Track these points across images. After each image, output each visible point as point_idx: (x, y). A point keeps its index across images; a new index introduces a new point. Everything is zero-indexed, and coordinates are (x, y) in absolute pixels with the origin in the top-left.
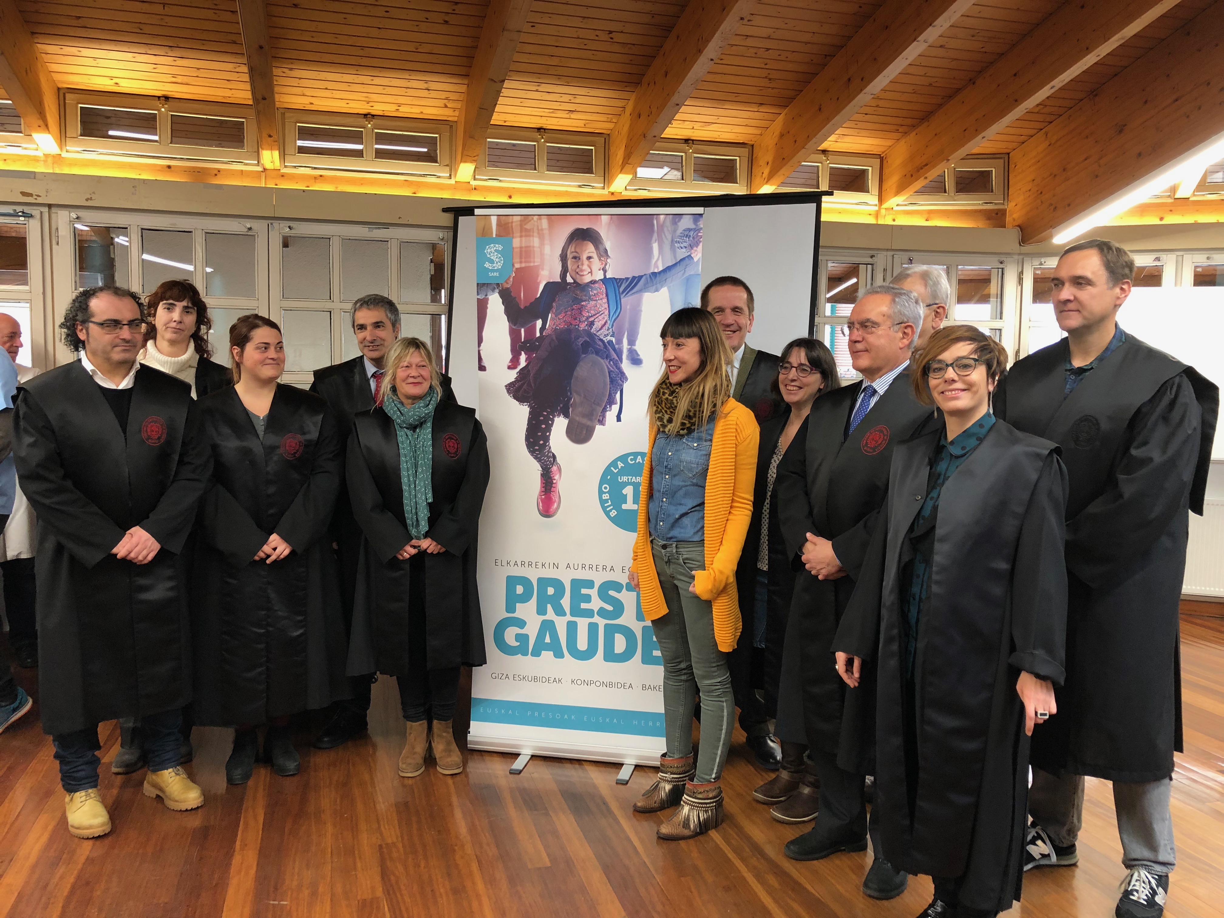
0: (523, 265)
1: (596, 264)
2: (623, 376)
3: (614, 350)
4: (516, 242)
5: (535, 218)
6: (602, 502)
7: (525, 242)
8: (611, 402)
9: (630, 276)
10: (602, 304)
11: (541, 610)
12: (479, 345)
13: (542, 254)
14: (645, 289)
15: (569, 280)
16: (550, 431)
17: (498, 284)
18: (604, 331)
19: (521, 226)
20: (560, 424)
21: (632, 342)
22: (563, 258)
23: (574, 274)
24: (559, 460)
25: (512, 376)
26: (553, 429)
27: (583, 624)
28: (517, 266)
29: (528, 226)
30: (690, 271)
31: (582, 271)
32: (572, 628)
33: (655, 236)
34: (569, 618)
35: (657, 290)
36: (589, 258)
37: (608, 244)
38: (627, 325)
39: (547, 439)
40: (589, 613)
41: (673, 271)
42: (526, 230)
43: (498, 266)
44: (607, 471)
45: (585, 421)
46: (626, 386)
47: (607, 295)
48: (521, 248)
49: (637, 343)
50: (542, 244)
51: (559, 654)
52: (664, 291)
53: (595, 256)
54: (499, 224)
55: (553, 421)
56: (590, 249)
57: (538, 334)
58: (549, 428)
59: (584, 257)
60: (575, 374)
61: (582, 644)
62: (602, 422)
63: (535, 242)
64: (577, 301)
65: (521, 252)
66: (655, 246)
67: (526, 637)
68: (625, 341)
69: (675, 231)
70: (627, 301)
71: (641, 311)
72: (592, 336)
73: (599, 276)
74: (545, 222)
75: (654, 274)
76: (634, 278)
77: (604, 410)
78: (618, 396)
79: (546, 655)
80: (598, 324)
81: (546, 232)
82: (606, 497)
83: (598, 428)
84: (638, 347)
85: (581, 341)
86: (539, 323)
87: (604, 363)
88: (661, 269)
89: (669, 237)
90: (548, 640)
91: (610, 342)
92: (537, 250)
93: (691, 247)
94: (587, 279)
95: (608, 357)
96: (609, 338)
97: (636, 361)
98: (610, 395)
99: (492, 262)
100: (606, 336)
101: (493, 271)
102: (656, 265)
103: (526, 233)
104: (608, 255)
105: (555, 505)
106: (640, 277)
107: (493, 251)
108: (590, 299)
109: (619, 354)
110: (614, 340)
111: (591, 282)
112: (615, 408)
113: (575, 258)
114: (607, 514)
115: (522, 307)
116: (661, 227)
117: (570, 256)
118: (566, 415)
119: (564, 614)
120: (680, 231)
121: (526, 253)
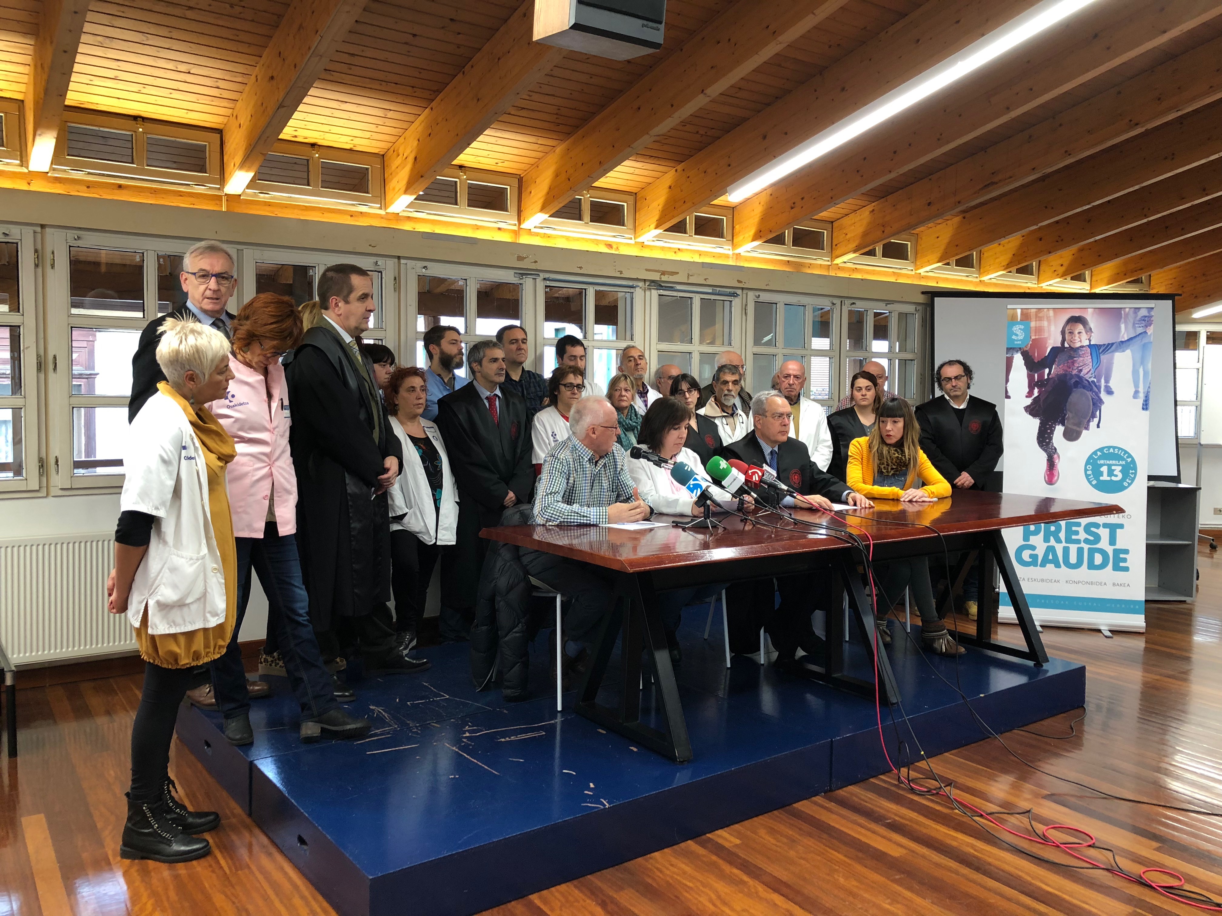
0: (1037, 337)
1: (1084, 336)
2: (1101, 401)
3: (1096, 386)
4: (1033, 324)
5: (1045, 310)
6: (1087, 476)
7: (1038, 324)
8: (1093, 416)
9: (1106, 343)
10: (1088, 359)
11: (1046, 540)
12: (1007, 383)
13: (1049, 331)
14: (1116, 350)
15: (1066, 345)
16: (1053, 434)
17: (1020, 348)
18: (1089, 375)
19: (1036, 315)
20: (1059, 430)
21: (1107, 381)
22: (1063, 333)
23: (1069, 342)
24: (1058, 451)
25: (1029, 401)
26: (1055, 433)
27: (1073, 548)
28: (1033, 337)
29: (1040, 315)
30: (1145, 341)
31: (1075, 340)
32: (1066, 551)
33: (1123, 320)
34: (1064, 544)
35: (1123, 351)
36: (1079, 333)
37: (1092, 324)
38: (1104, 371)
39: (1051, 439)
40: (1078, 541)
41: (1134, 340)
42: (1039, 317)
43: (1021, 338)
44: (1090, 457)
45: (1075, 428)
46: (1103, 407)
47: (1091, 354)
48: (1036, 327)
49: (1111, 382)
50: (1049, 325)
51: (1058, 566)
52: (1128, 352)
53: (1083, 331)
54: (1022, 314)
55: (1055, 428)
56: (1080, 327)
57: (1046, 377)
58: (1052, 432)
59: (1076, 332)
60: (1069, 400)
61: (1073, 559)
62: (1087, 428)
63: (1045, 324)
64: (1071, 357)
65: (1036, 330)
66: (1123, 326)
67: (1037, 556)
68: (1103, 381)
69: (1136, 317)
70: (1104, 358)
71: (1113, 363)
72: (1081, 378)
73: (1086, 343)
74: (1051, 313)
75: (1122, 342)
76: (1109, 344)
77: (1089, 421)
78: (1098, 413)
79: (1050, 567)
80: (1085, 371)
81: (1052, 318)
82: (1089, 472)
83: (1084, 432)
84: (1111, 384)
85: (1073, 381)
86: (1047, 371)
87: (1089, 394)
88: (1126, 339)
89: (1132, 321)
90: (1051, 557)
91: (1093, 382)
92: (1046, 329)
93: (1146, 326)
94: (1078, 345)
95: (1091, 390)
96: (1092, 379)
97: (1110, 392)
98: (1093, 412)
99: (1017, 335)
100: (1090, 378)
101: (1017, 340)
102: (1123, 337)
103: (1039, 318)
104: (1092, 332)
105: (1056, 478)
106: (1113, 344)
107: (1018, 329)
108: (1080, 356)
109: (1099, 388)
110: (1095, 380)
111: (1081, 347)
112: (1096, 420)
113: (1070, 333)
114: (1090, 482)
115: (1036, 361)
116: (1127, 315)
117: (1067, 332)
118: (1063, 425)
119: (1061, 542)
120: (1138, 318)
121: (1039, 330)
